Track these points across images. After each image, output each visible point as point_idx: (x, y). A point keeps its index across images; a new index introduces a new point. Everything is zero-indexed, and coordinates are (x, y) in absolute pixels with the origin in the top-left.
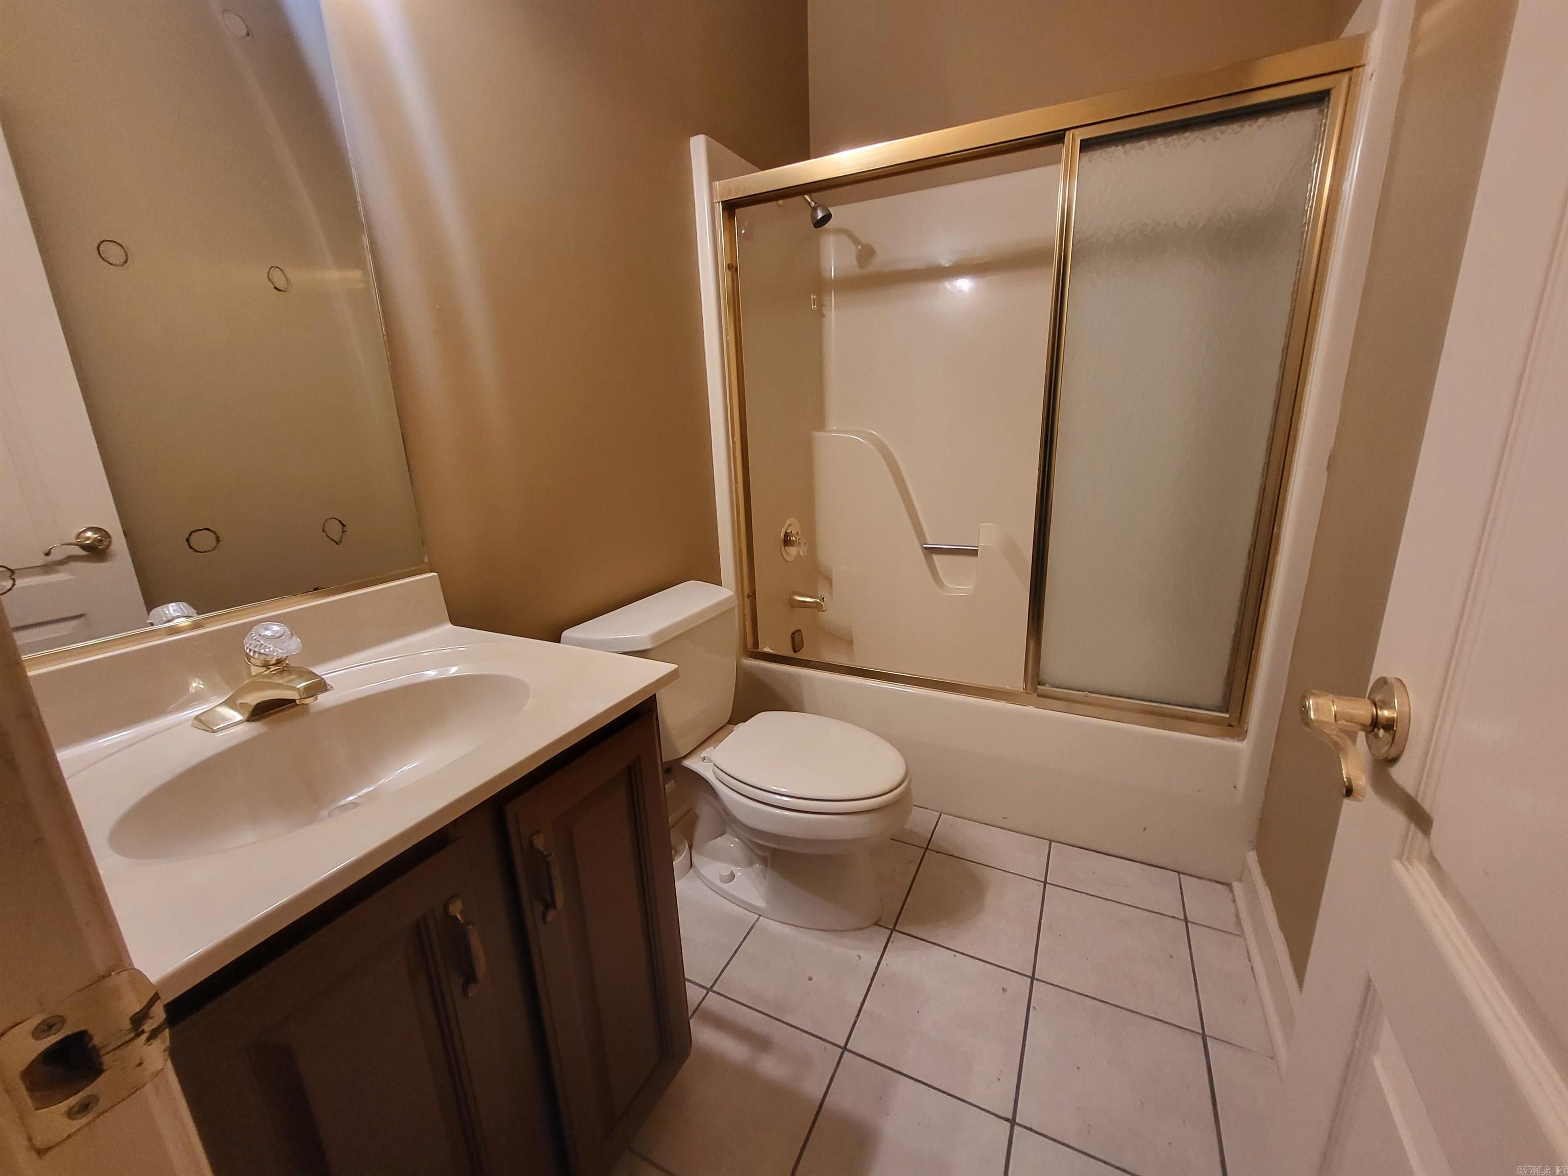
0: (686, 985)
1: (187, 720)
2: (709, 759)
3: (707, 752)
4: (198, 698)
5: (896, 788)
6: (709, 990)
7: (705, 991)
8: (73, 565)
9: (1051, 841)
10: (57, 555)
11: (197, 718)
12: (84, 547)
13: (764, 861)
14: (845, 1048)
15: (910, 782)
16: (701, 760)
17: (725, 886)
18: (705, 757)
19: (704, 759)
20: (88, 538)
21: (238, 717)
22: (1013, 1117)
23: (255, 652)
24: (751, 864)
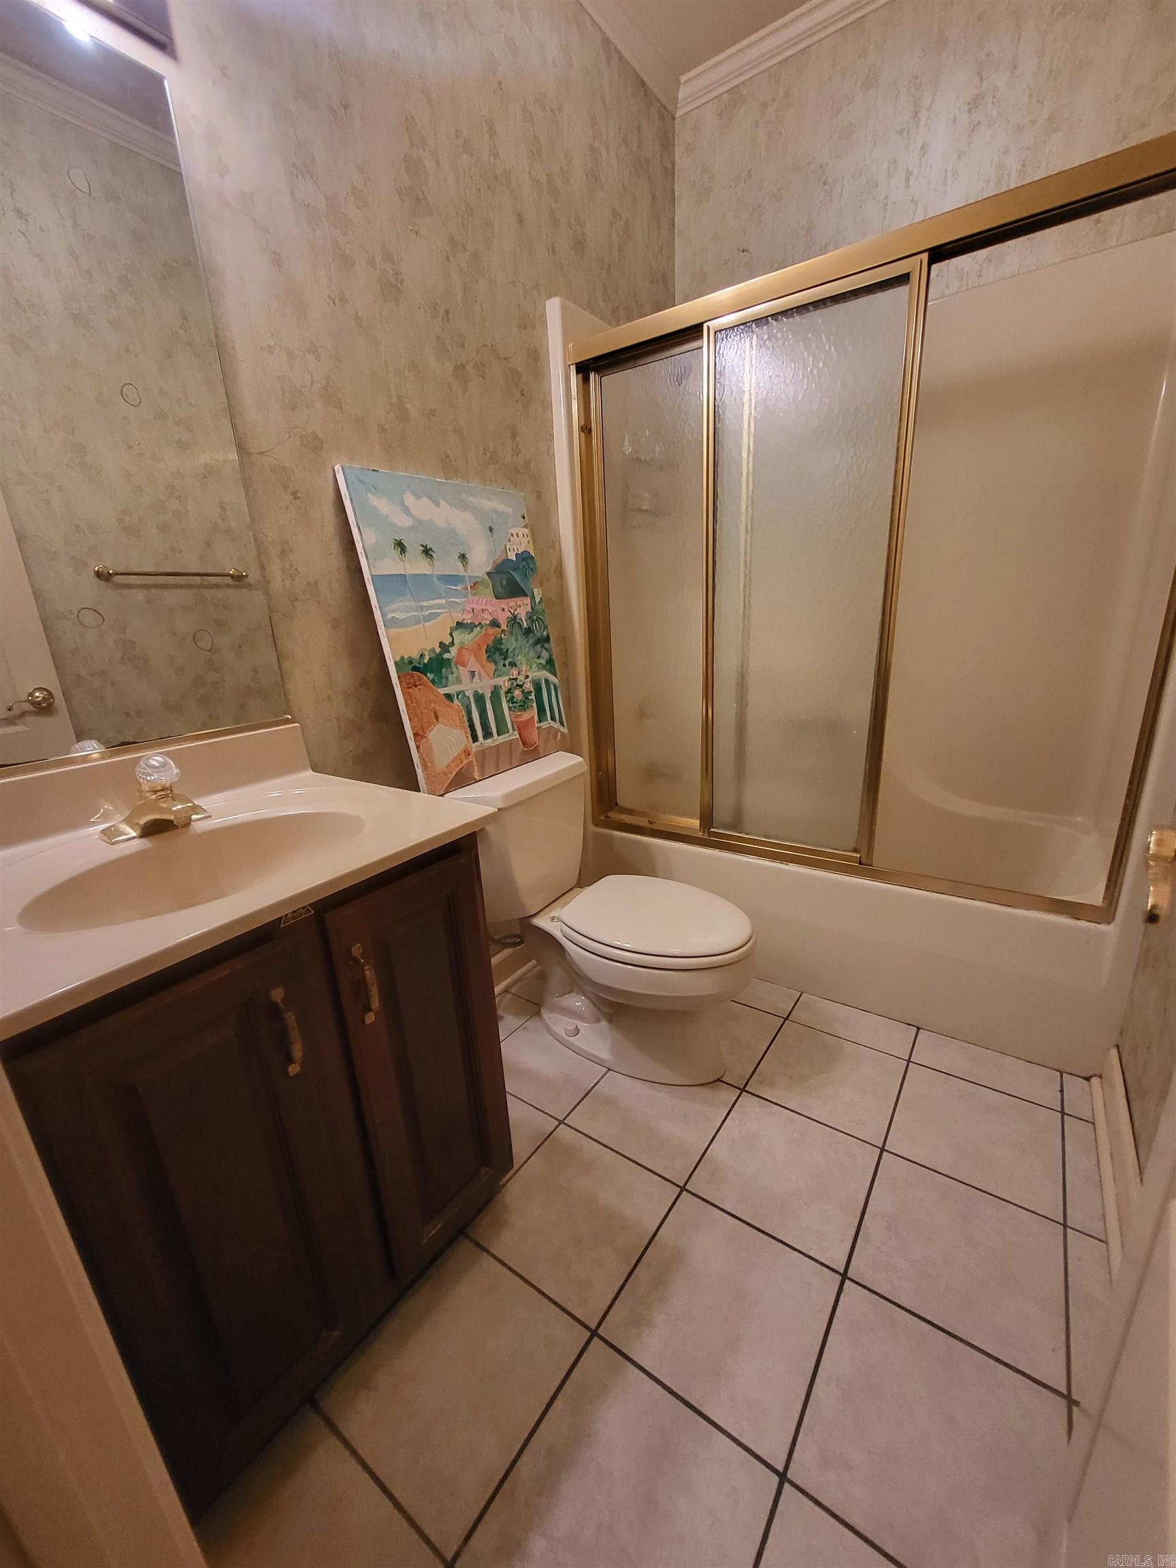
0: (507, 1098)
1: (94, 834)
2: (558, 918)
3: (555, 912)
4: (105, 817)
5: (741, 947)
6: (561, 1122)
7: (557, 1123)
8: (29, 718)
9: (919, 1029)
10: (16, 711)
11: (103, 831)
12: (33, 703)
13: (610, 1019)
14: (683, 1189)
15: (755, 942)
16: (550, 920)
17: (571, 1039)
18: (554, 917)
19: (553, 919)
20: (38, 697)
21: (134, 834)
22: (844, 1271)
23: (143, 779)
24: (598, 1021)
